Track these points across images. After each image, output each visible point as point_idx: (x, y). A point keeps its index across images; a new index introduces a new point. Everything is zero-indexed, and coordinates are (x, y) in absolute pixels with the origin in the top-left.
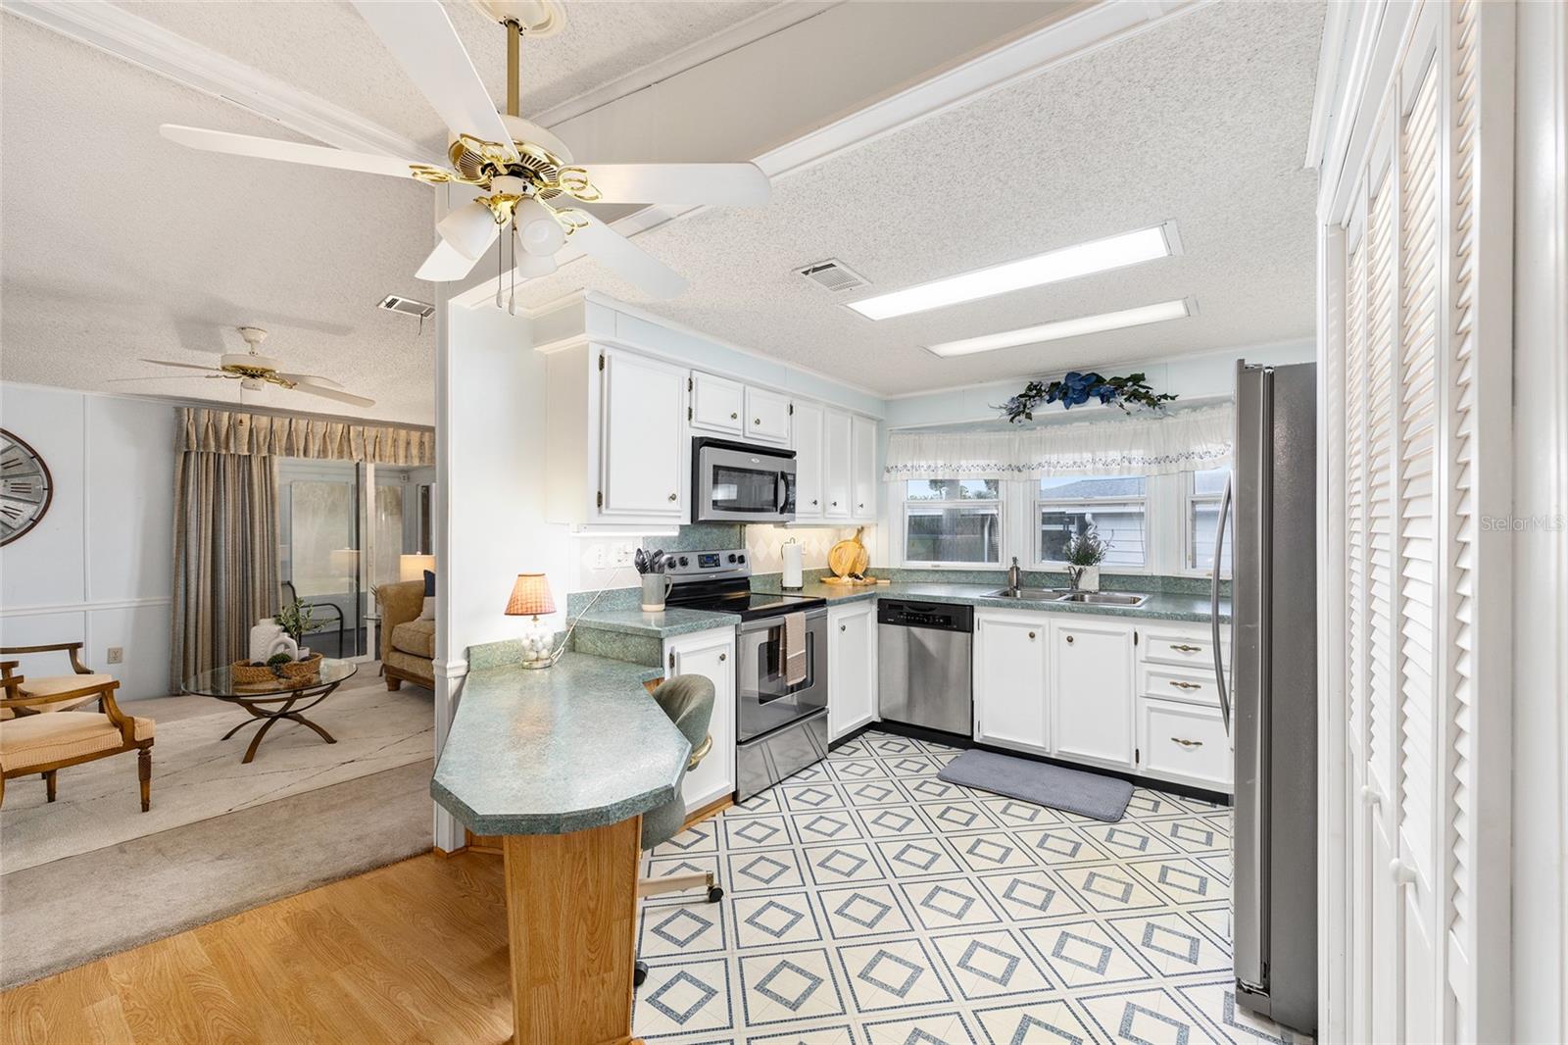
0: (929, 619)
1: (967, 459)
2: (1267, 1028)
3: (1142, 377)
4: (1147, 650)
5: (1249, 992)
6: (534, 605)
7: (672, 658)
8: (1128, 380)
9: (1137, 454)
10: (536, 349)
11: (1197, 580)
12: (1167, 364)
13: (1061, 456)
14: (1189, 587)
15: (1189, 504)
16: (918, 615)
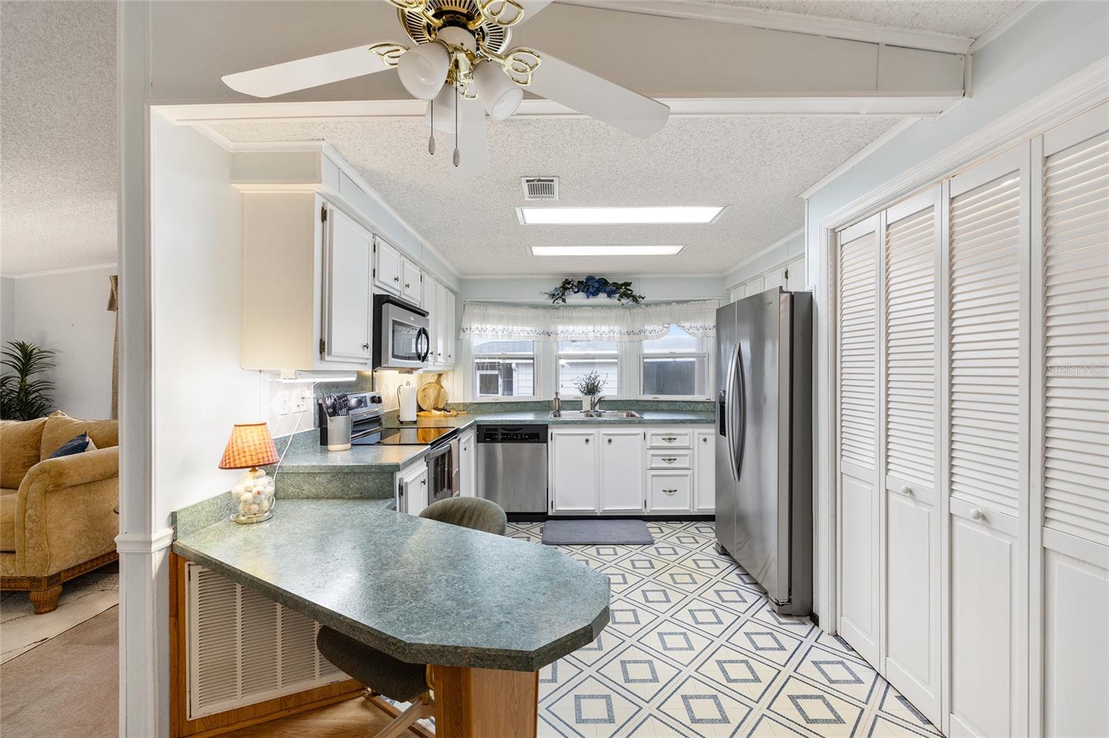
0: (517, 436)
1: (517, 326)
2: (789, 620)
3: (629, 284)
4: (651, 443)
5: (783, 605)
6: (265, 455)
7: (401, 488)
8: (622, 285)
9: (617, 328)
10: (234, 185)
11: (648, 401)
12: (639, 279)
13: (575, 327)
14: (643, 405)
15: (642, 359)
16: (509, 434)
